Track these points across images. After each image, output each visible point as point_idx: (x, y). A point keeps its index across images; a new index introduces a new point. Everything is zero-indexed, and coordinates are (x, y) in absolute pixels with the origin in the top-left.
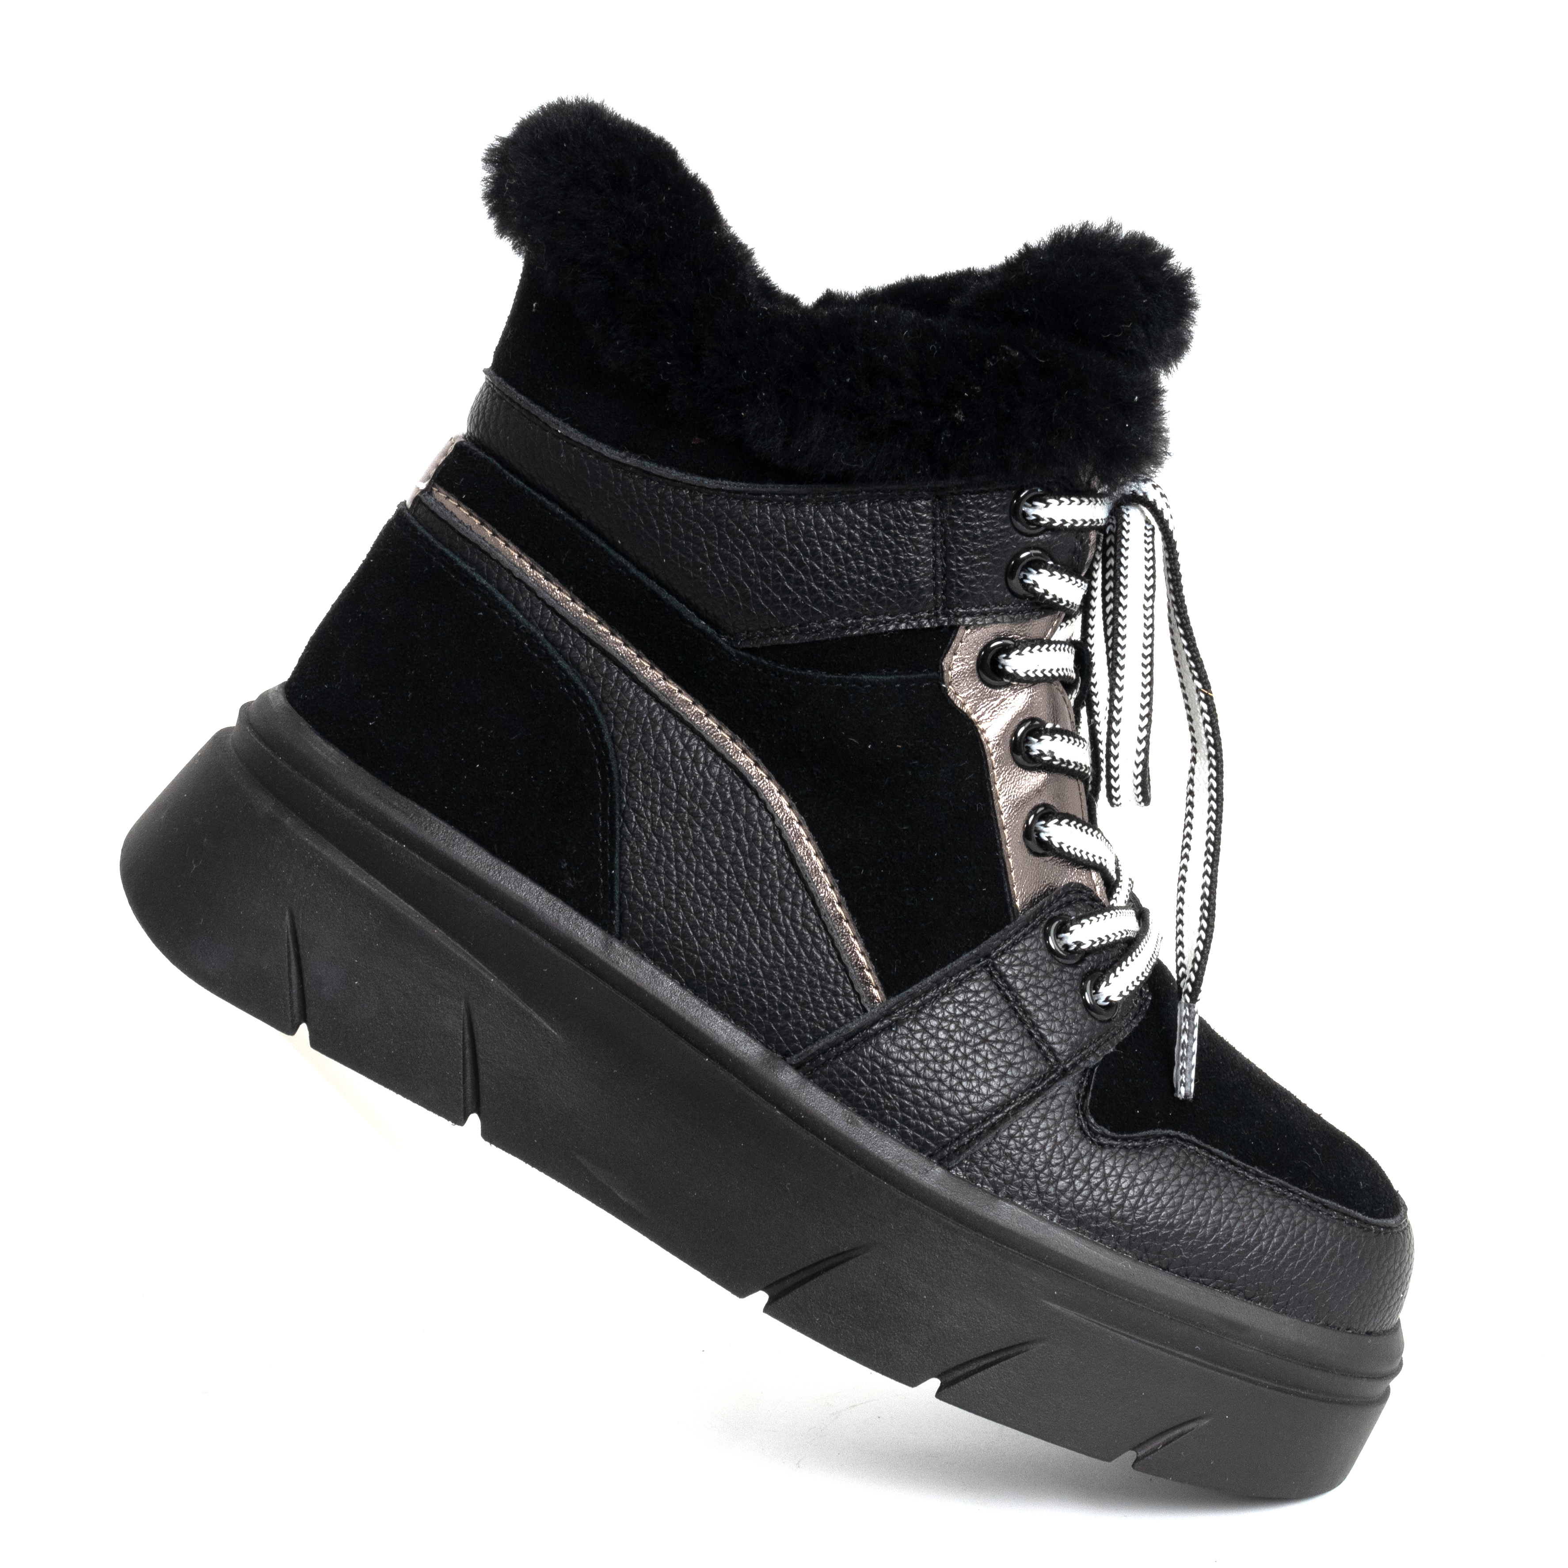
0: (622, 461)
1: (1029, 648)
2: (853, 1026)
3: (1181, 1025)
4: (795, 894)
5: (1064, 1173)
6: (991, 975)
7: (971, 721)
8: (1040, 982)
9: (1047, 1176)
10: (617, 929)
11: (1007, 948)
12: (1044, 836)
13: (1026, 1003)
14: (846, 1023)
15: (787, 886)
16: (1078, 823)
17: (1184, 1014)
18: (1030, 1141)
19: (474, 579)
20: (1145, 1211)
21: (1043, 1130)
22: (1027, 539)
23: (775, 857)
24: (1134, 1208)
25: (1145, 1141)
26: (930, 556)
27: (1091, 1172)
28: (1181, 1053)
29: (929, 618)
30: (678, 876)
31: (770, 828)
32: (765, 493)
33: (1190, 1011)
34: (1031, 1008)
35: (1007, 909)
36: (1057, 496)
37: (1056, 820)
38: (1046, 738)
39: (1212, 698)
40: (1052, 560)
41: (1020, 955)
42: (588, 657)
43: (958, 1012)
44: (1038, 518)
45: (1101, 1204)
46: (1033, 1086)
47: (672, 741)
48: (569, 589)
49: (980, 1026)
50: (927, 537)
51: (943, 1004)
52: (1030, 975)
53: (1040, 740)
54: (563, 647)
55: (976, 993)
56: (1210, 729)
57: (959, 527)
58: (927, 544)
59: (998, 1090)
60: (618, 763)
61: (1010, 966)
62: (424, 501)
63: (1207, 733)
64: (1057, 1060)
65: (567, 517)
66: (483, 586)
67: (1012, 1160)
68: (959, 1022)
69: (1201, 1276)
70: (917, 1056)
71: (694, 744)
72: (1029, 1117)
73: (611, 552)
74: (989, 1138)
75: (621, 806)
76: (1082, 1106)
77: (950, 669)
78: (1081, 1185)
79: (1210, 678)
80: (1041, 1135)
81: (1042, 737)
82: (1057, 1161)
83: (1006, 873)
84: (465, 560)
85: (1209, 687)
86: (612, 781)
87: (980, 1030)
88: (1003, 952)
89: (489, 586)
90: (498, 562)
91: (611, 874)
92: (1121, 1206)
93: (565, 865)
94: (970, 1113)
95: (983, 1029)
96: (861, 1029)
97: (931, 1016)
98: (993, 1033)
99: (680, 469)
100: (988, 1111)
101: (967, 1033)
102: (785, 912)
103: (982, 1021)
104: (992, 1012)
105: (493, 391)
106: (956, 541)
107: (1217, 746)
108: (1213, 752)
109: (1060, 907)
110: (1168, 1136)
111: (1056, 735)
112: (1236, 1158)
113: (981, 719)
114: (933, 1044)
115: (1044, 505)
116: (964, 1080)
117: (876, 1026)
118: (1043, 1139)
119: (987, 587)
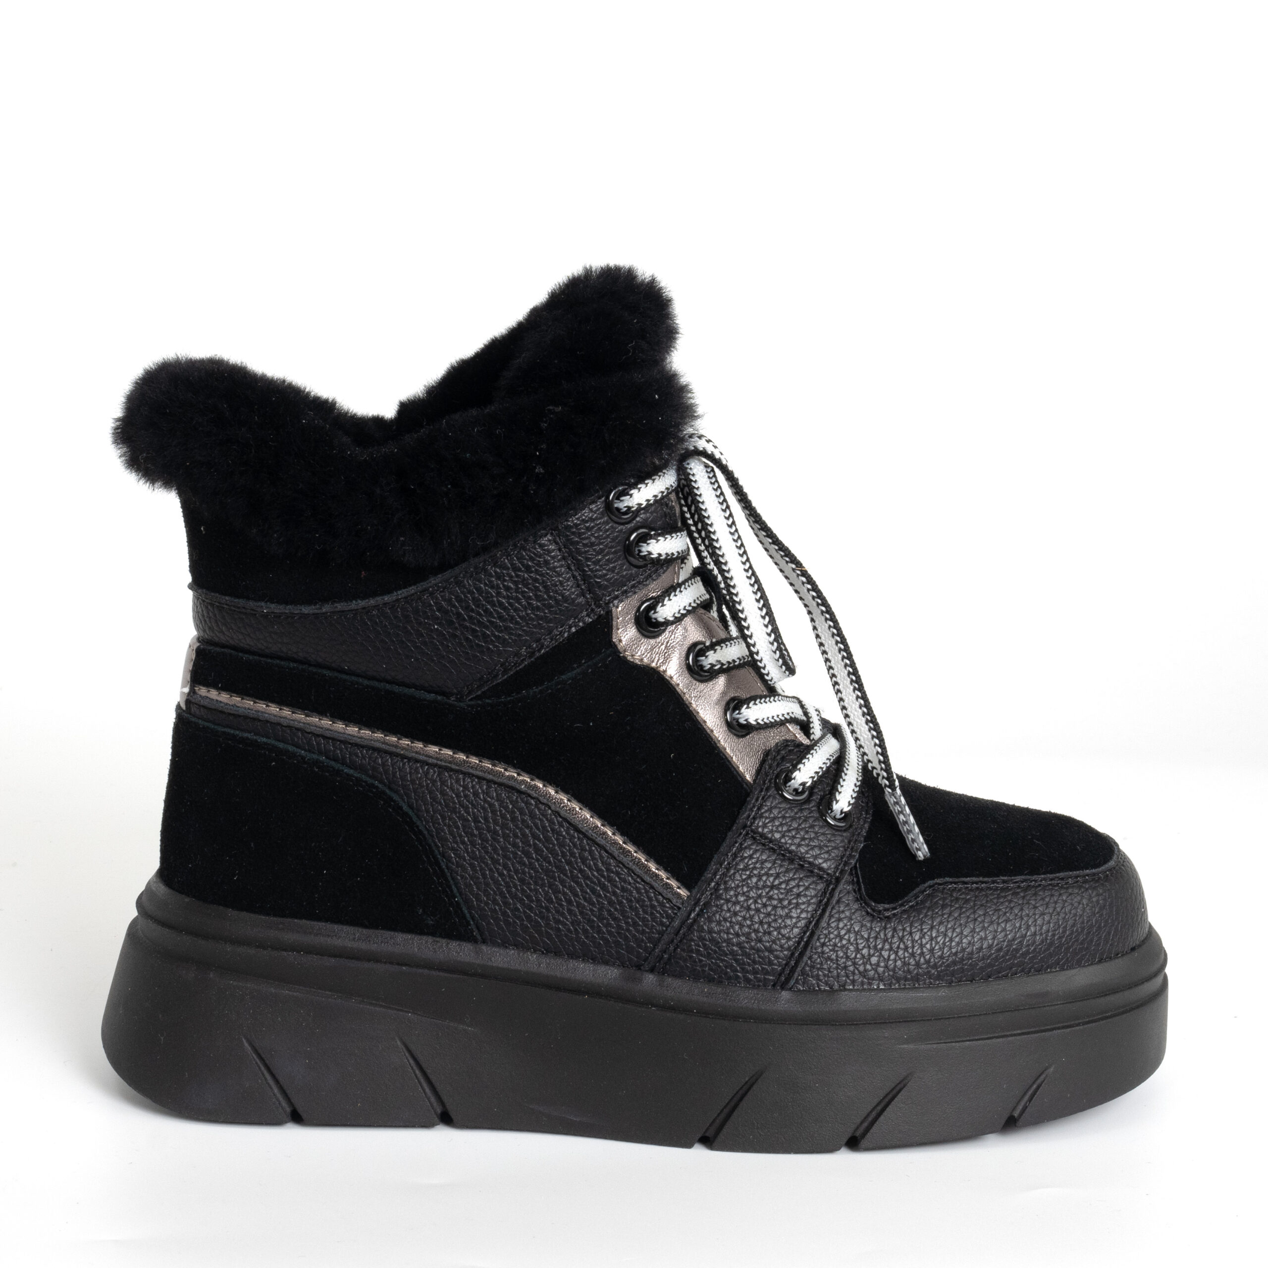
0: (319, 611)
1: (667, 598)
2: (676, 923)
3: (895, 810)
4: (591, 852)
5: (871, 950)
6: (754, 838)
7: (653, 669)
8: (790, 826)
9: (861, 959)
10: (479, 937)
11: (756, 814)
12: (742, 721)
13: (788, 846)
14: (670, 923)
15: (583, 849)
16: (761, 699)
17: (892, 802)
18: (837, 940)
19: (256, 741)
20: (940, 948)
21: (842, 928)
22: (629, 526)
23: (564, 833)
24: (932, 950)
25: (916, 899)
26: (567, 573)
27: (890, 941)
28: (905, 829)
29: (588, 615)
30: (503, 880)
31: (551, 815)
32: (430, 587)
33: (895, 798)
34: (793, 848)
35: (742, 786)
36: (634, 486)
37: (745, 706)
38: (710, 653)
39: (806, 571)
40: (653, 530)
41: (767, 815)
42: (364, 757)
43: (744, 877)
44: (629, 508)
45: (907, 959)
46: (821, 901)
47: (452, 789)
48: (326, 716)
49: (764, 878)
50: (559, 561)
51: (730, 877)
52: (781, 825)
53: (707, 657)
54: (344, 758)
55: (751, 857)
56: (814, 594)
57: (578, 543)
58: (562, 566)
59: (798, 917)
60: (422, 822)
61: (765, 826)
62: (193, 701)
63: (813, 598)
64: (828, 874)
65: (300, 667)
66: (265, 744)
67: (832, 960)
68: (747, 883)
69: (999, 973)
70: (731, 922)
71: (468, 783)
72: (828, 924)
73: (344, 677)
74: (808, 953)
75: (439, 851)
76: (861, 897)
77: (620, 641)
78: (887, 953)
79: (799, 558)
80: (843, 932)
81: (707, 654)
82: (863, 945)
83: (729, 761)
84: (242, 730)
85: (801, 565)
86: (424, 836)
87: (765, 882)
88: (754, 818)
89: (269, 741)
90: (267, 721)
91: (456, 902)
92: (922, 954)
93: (421, 911)
94: (787, 942)
95: (766, 880)
96: (683, 923)
97: (727, 890)
98: (775, 879)
99: (363, 599)
100: (798, 935)
101: (758, 888)
102: (590, 868)
103: (764, 875)
104: (769, 865)
105: (204, 601)
106: (580, 553)
107: (825, 603)
108: (824, 609)
109: (778, 765)
110: (930, 887)
111: (716, 647)
112: (984, 877)
113: (658, 665)
114: (738, 908)
115: (629, 497)
116: (771, 922)
117: (693, 915)
118: (845, 934)
119: (618, 574)
